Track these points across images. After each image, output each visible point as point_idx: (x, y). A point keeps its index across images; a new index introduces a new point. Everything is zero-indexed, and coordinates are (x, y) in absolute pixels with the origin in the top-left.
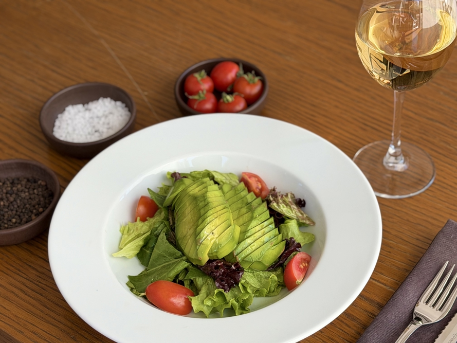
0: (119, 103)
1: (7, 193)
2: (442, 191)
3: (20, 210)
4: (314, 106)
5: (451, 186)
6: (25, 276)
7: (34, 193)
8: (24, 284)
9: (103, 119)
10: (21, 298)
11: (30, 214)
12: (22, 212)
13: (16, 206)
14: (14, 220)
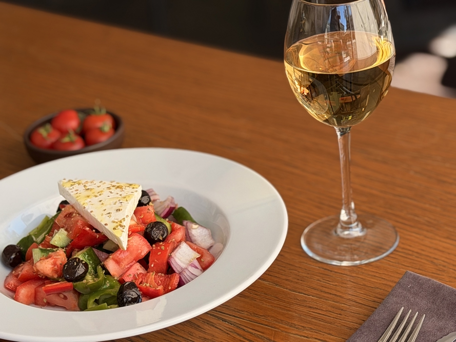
2: (406, 258)
5: (417, 253)
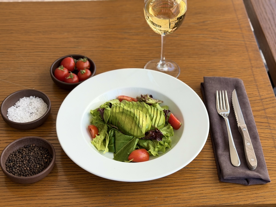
0: (31, 97)
1: (22, 158)
2: (186, 70)
3: (36, 161)
4: (109, 61)
6: (63, 186)
7: (35, 151)
8: (66, 189)
9: (30, 107)
10: (71, 195)
11: (42, 160)
12: (37, 161)
13: (33, 160)
14: (38, 166)
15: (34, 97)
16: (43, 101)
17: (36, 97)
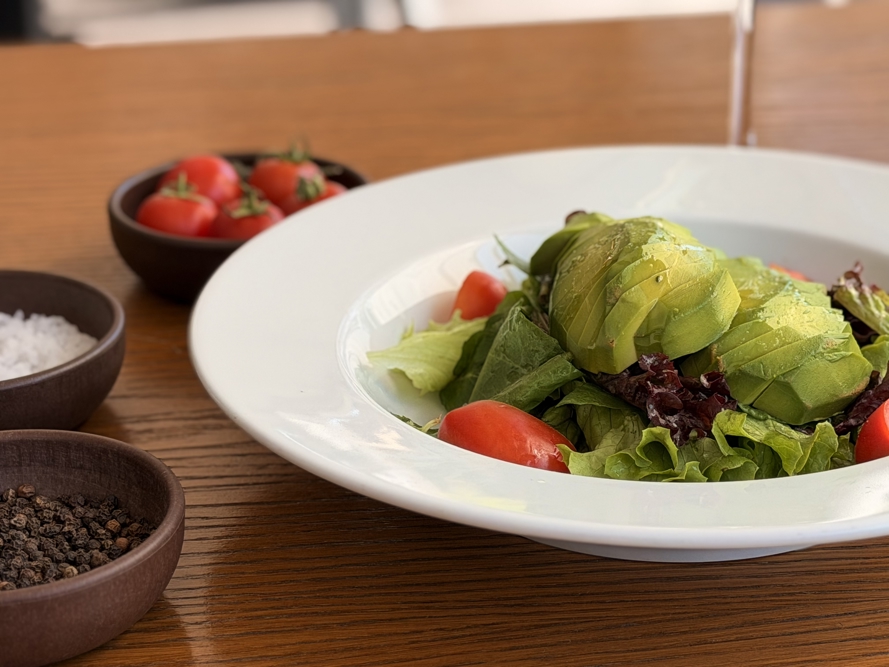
15: (20, 314)
16: (72, 329)
17: (27, 317)
